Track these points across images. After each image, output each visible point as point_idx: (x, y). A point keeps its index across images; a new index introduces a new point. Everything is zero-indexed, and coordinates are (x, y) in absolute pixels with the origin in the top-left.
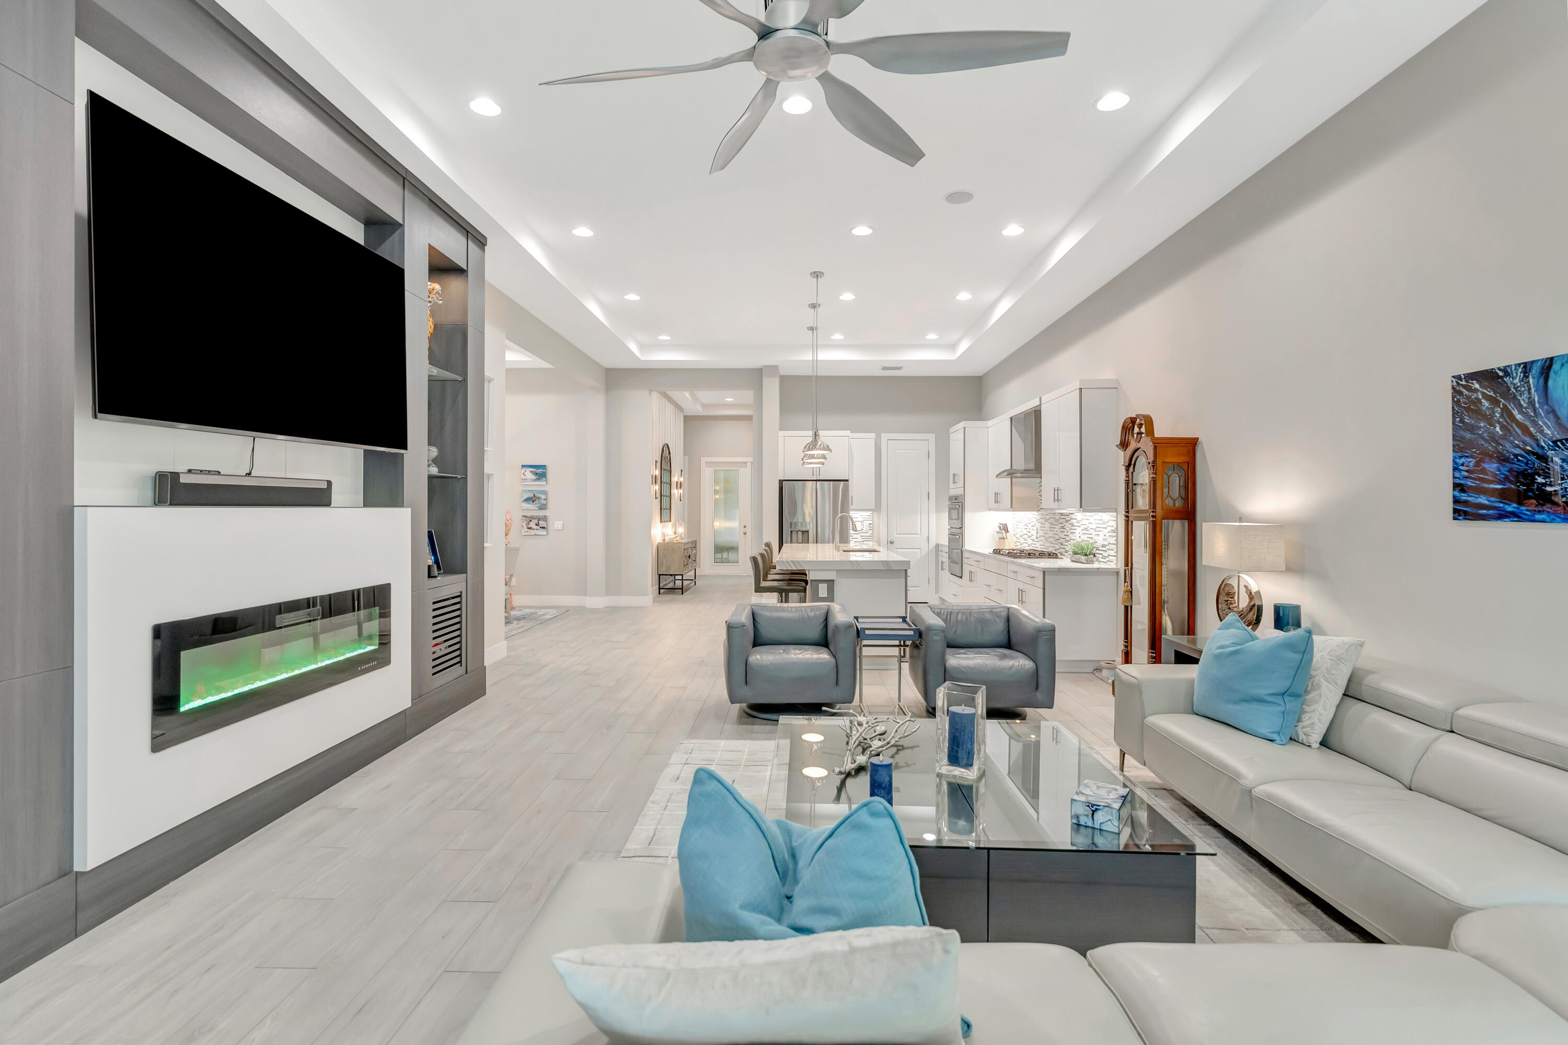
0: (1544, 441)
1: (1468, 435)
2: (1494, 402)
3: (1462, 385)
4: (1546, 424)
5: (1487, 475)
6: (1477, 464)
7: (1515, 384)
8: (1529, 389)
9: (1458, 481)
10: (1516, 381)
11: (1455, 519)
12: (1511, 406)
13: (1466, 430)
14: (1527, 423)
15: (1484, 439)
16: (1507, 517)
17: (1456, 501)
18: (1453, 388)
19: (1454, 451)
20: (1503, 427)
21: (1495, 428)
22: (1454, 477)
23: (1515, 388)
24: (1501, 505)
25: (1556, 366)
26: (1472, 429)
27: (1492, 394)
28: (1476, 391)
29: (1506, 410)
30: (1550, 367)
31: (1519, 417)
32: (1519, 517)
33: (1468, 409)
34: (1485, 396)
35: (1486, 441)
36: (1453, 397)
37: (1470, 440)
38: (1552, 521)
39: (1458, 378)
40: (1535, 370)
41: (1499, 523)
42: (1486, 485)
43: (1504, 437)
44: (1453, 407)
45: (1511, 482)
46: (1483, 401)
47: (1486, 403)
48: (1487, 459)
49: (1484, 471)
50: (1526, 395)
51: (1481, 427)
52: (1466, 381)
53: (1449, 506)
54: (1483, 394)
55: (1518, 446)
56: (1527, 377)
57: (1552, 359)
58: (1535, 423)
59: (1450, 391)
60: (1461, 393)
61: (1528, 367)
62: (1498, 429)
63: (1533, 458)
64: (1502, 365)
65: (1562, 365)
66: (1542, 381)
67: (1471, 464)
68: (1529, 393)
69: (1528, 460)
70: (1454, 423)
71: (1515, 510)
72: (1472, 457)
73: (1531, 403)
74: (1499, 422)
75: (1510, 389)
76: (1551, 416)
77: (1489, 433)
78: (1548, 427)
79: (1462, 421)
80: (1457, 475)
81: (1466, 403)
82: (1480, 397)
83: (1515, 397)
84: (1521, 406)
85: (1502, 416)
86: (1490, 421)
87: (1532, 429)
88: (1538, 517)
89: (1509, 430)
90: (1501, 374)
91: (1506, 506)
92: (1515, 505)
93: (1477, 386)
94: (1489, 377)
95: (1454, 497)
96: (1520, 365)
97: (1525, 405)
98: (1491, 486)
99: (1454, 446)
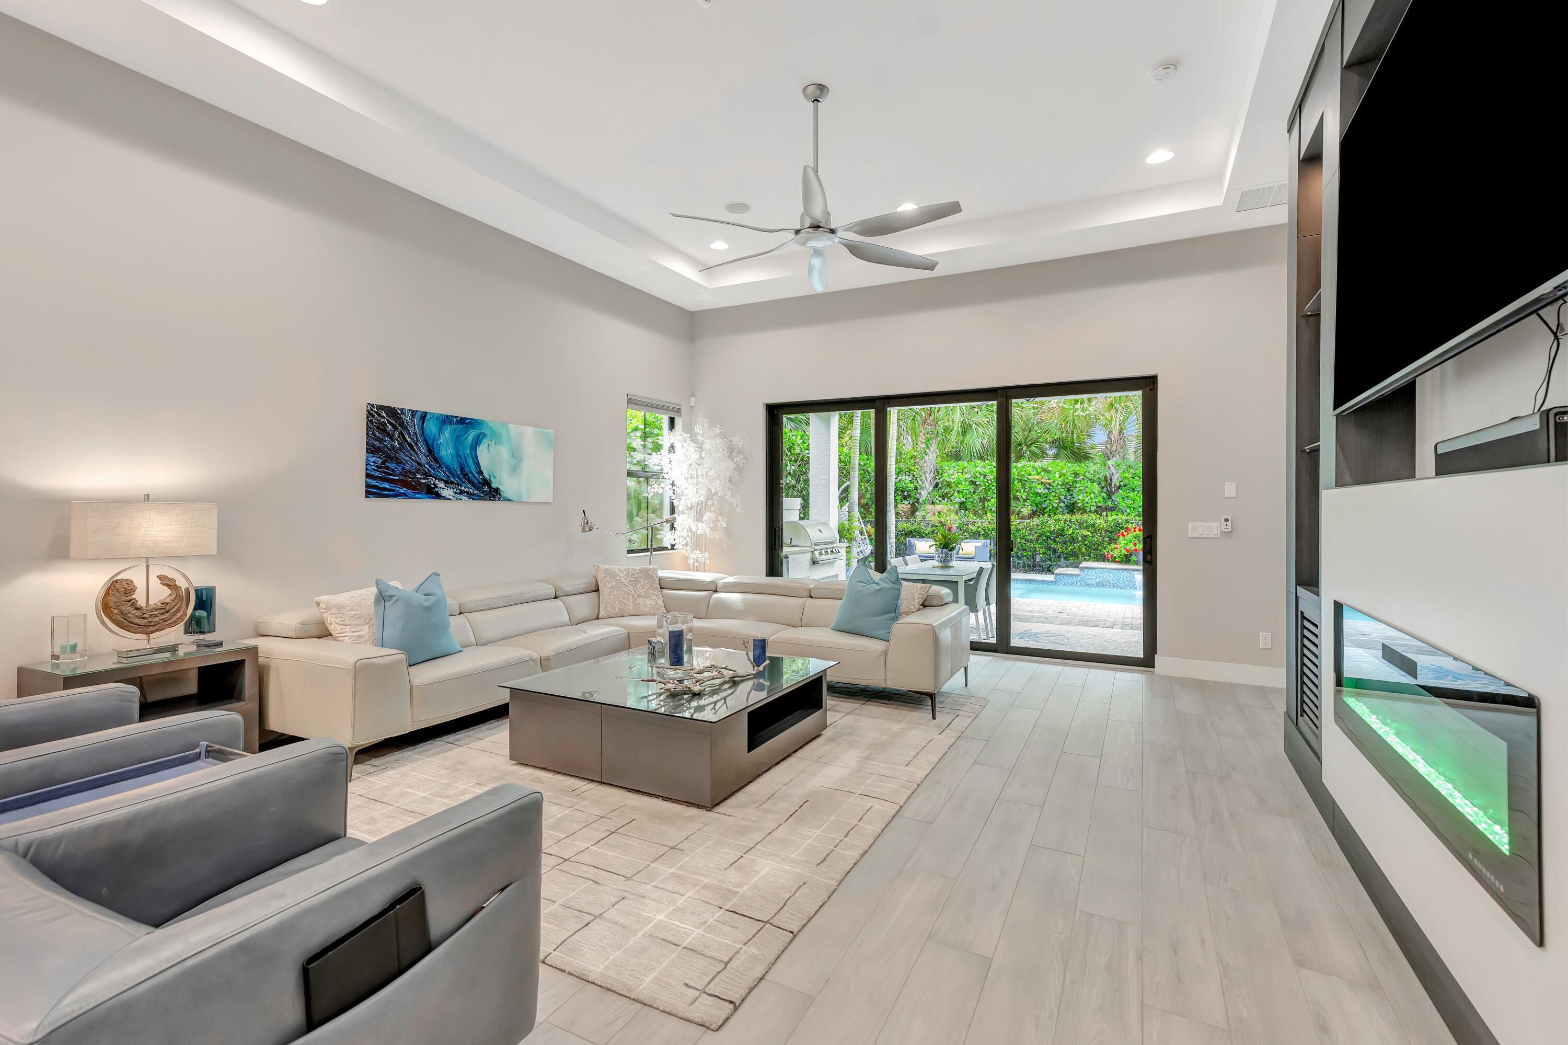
0: (421, 455)
1: (377, 444)
2: (395, 428)
3: (374, 411)
4: (422, 446)
5: (389, 470)
6: (383, 463)
7: (407, 421)
8: (415, 425)
9: (369, 472)
10: (408, 419)
11: (366, 497)
12: (404, 432)
13: (375, 440)
14: (413, 444)
15: (388, 448)
16: (400, 496)
17: (368, 486)
18: (368, 411)
19: (367, 452)
20: (399, 443)
21: (395, 443)
22: (367, 469)
23: (407, 423)
24: (397, 489)
25: (428, 417)
26: (381, 441)
27: (393, 422)
28: (383, 417)
29: (401, 433)
30: (425, 416)
31: (408, 439)
32: (408, 496)
33: (378, 428)
34: (389, 422)
35: (389, 450)
36: (367, 418)
37: (379, 447)
38: (424, 498)
39: (373, 406)
40: (418, 416)
41: (396, 499)
42: (388, 477)
43: (400, 449)
44: (367, 424)
45: (403, 476)
46: (388, 425)
47: (390, 427)
48: (389, 461)
49: (387, 468)
50: (412, 428)
51: (385, 441)
52: (377, 409)
53: (363, 489)
54: (388, 421)
55: (407, 456)
56: (414, 419)
57: (426, 413)
58: (416, 444)
59: (366, 413)
60: (373, 416)
61: (414, 413)
62: (396, 444)
63: (415, 464)
64: (400, 407)
65: (431, 418)
66: (421, 422)
67: (379, 462)
68: (414, 428)
69: (413, 465)
70: (367, 434)
71: (405, 492)
72: (379, 458)
73: (415, 434)
74: (397, 440)
75: (404, 423)
76: (425, 442)
77: (391, 445)
78: (423, 448)
79: (374, 434)
80: (368, 467)
81: (376, 423)
82: (386, 422)
83: (407, 427)
84: (410, 433)
85: (399, 437)
86: (391, 437)
87: (415, 448)
88: (417, 496)
89: (403, 446)
90: (399, 412)
91: (400, 490)
92: (405, 489)
93: (384, 415)
94: (393, 412)
95: (366, 482)
96: (410, 410)
97: (412, 434)
98: (392, 477)
99: (367, 449)
